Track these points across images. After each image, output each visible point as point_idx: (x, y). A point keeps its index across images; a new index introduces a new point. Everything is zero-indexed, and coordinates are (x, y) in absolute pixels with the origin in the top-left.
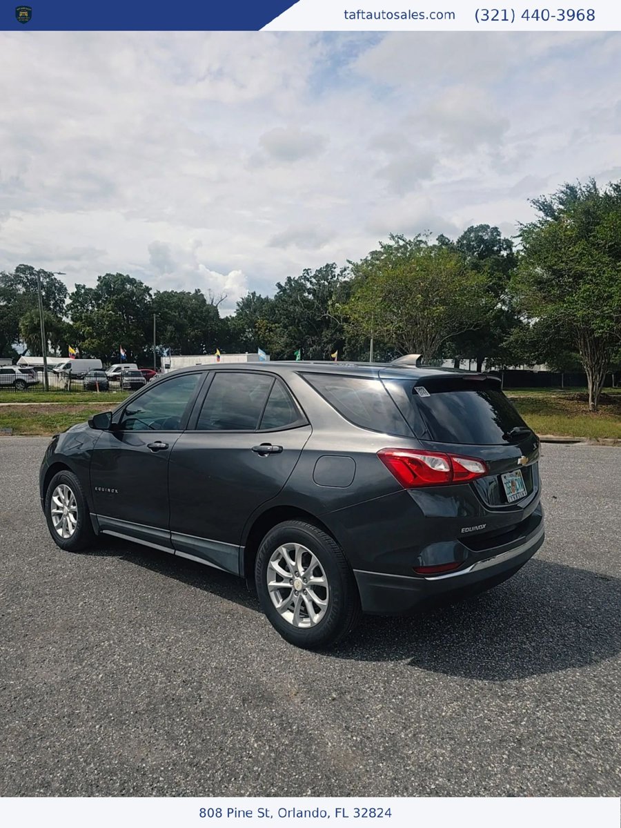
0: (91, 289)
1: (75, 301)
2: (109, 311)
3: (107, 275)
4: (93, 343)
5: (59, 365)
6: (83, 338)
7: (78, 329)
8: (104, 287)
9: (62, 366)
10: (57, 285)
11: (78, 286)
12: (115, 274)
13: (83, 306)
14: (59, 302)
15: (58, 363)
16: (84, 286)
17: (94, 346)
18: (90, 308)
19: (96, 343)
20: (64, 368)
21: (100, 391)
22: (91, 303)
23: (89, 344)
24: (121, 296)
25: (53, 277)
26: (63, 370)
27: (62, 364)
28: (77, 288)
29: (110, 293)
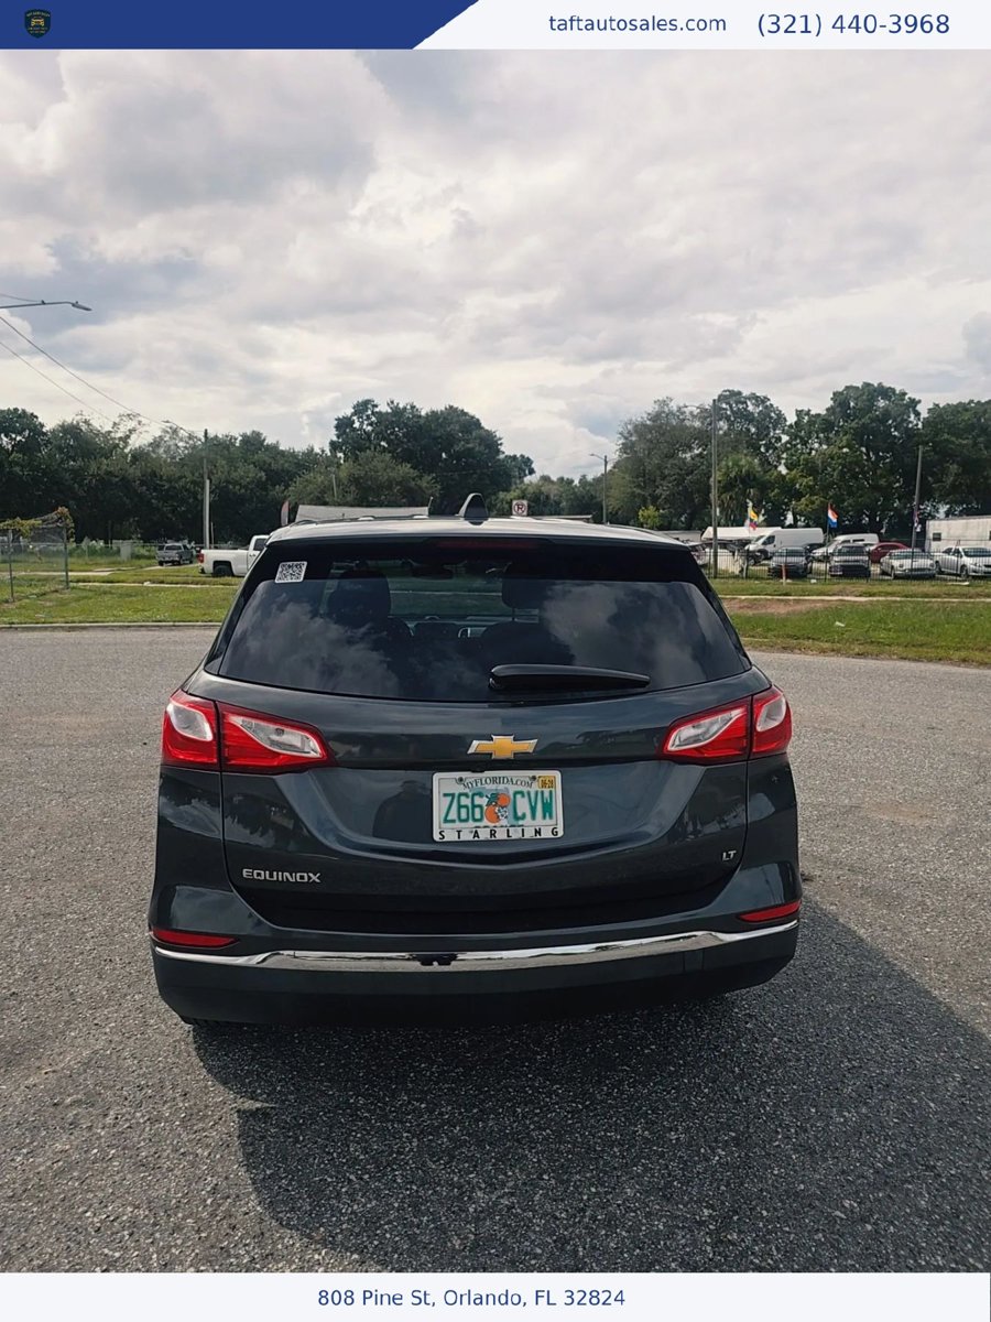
0: (819, 415)
1: (794, 437)
2: (843, 447)
3: (847, 387)
4: (813, 503)
5: (758, 539)
6: (799, 495)
7: (793, 481)
8: (838, 409)
9: (762, 541)
10: (773, 415)
11: (799, 413)
12: (860, 385)
13: (805, 443)
14: (773, 441)
15: (757, 536)
16: (808, 413)
17: (815, 507)
18: (816, 445)
19: (817, 502)
20: (764, 543)
21: (787, 578)
22: (817, 438)
23: (807, 505)
24: (866, 420)
25: (768, 403)
26: (762, 547)
27: (762, 537)
28: (797, 416)
29: (847, 417)
